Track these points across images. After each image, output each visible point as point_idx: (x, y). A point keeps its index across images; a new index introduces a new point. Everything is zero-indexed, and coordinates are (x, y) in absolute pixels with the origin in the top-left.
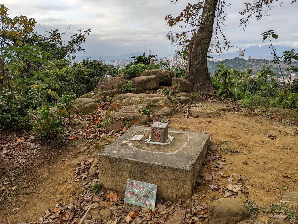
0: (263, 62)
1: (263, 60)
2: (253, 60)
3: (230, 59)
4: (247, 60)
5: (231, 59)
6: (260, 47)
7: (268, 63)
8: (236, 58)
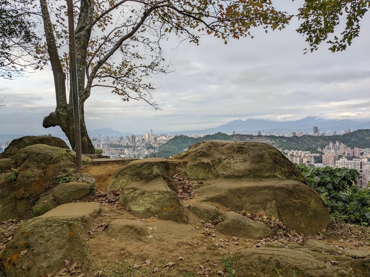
0: (247, 137)
1: (247, 135)
2: (237, 135)
3: (211, 134)
4: (231, 135)
5: (213, 135)
6: (244, 121)
7: (253, 139)
8: (218, 133)
